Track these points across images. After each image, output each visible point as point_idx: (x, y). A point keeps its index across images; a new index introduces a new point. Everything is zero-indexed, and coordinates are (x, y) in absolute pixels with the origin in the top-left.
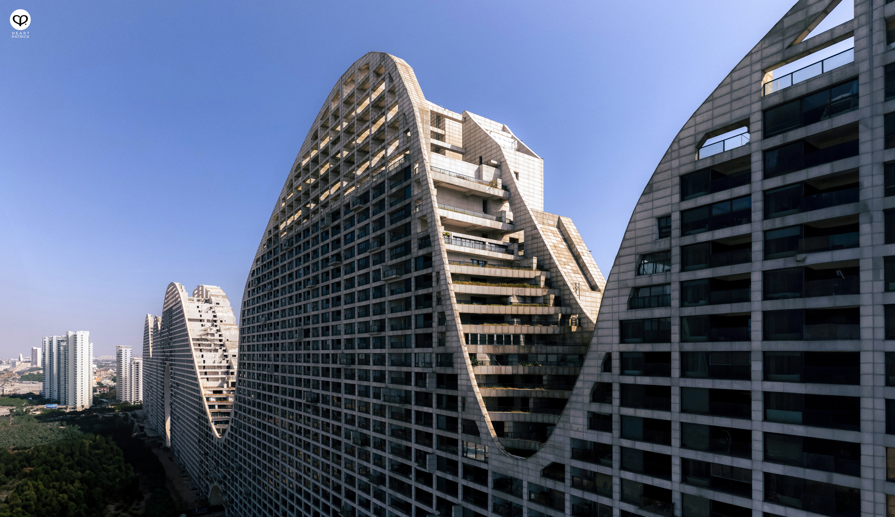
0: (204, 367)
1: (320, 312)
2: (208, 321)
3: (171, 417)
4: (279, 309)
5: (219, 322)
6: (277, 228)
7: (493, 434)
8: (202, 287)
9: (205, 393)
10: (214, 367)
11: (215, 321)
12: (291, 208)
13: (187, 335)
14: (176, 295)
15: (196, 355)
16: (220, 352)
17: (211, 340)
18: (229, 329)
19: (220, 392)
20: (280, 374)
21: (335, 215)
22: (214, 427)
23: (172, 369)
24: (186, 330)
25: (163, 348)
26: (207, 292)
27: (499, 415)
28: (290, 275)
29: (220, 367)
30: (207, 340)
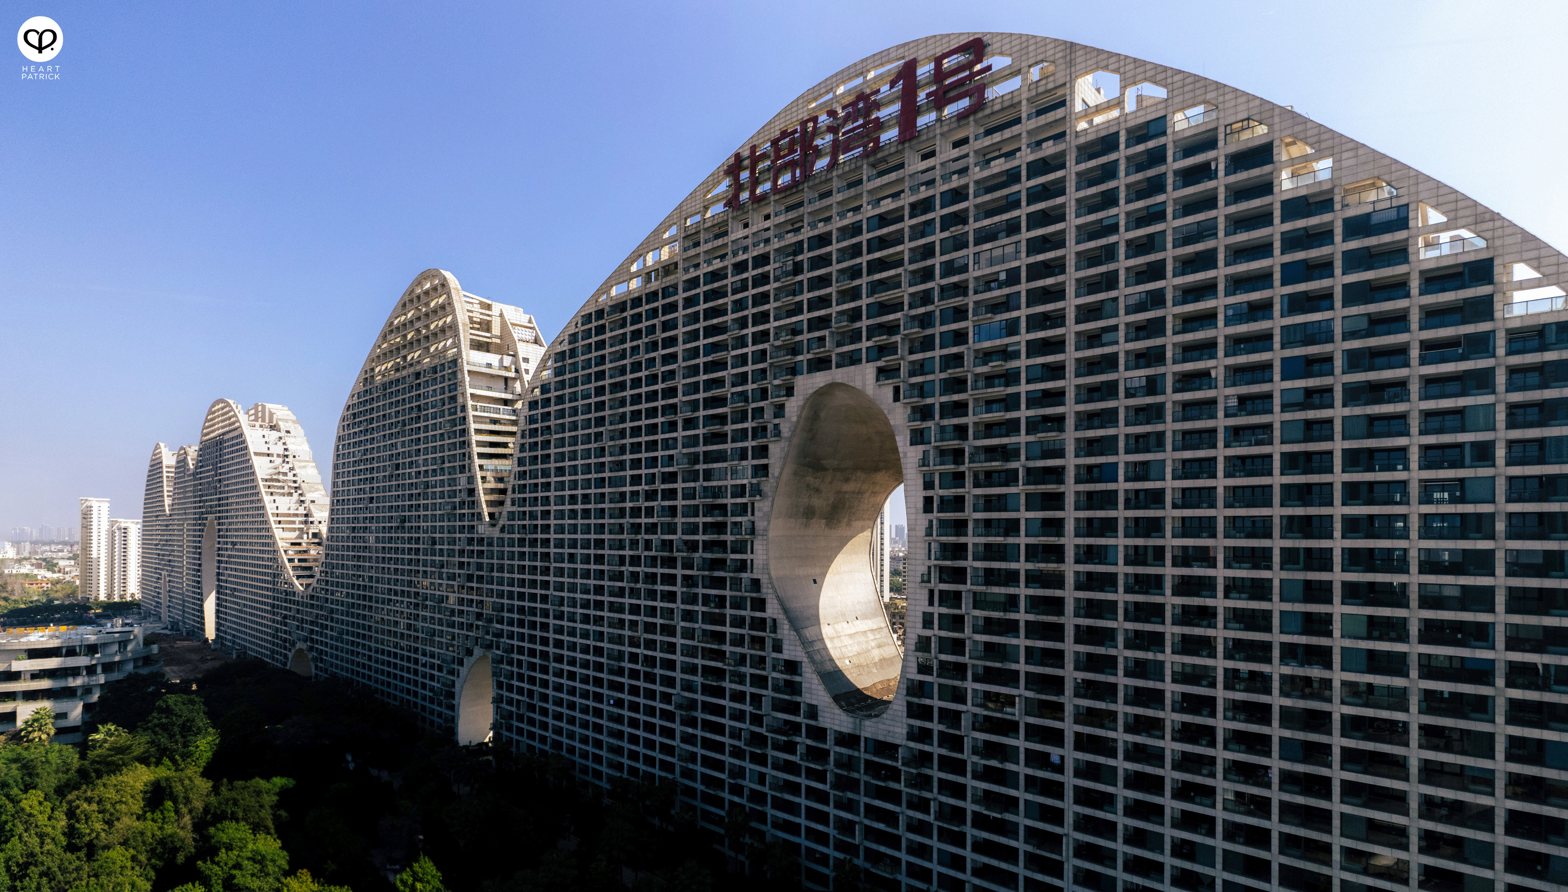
0: (278, 515)
1: (407, 449)
2: (278, 456)
3: (218, 592)
4: (375, 445)
5: (291, 457)
6: (373, 370)
7: (487, 519)
8: (264, 407)
9: (282, 545)
10: (289, 515)
11: (287, 456)
12: (385, 356)
13: (253, 473)
14: (230, 418)
15: (267, 499)
16: (296, 496)
17: (284, 481)
18: (304, 467)
19: (299, 544)
20: (375, 505)
21: (418, 375)
22: (296, 582)
23: (219, 524)
24: (251, 467)
25: (201, 496)
26: (271, 414)
27: (492, 510)
28: (384, 416)
29: (296, 515)
30: (278, 481)
